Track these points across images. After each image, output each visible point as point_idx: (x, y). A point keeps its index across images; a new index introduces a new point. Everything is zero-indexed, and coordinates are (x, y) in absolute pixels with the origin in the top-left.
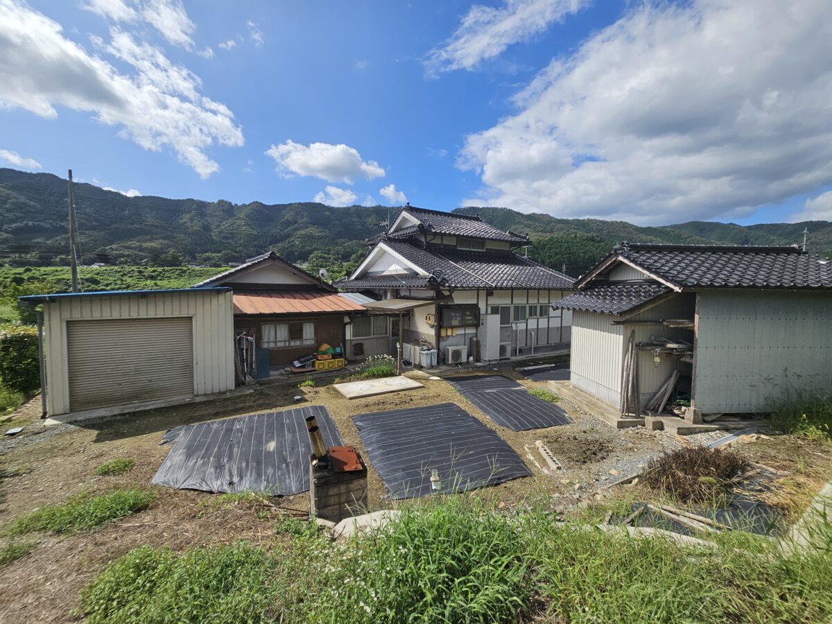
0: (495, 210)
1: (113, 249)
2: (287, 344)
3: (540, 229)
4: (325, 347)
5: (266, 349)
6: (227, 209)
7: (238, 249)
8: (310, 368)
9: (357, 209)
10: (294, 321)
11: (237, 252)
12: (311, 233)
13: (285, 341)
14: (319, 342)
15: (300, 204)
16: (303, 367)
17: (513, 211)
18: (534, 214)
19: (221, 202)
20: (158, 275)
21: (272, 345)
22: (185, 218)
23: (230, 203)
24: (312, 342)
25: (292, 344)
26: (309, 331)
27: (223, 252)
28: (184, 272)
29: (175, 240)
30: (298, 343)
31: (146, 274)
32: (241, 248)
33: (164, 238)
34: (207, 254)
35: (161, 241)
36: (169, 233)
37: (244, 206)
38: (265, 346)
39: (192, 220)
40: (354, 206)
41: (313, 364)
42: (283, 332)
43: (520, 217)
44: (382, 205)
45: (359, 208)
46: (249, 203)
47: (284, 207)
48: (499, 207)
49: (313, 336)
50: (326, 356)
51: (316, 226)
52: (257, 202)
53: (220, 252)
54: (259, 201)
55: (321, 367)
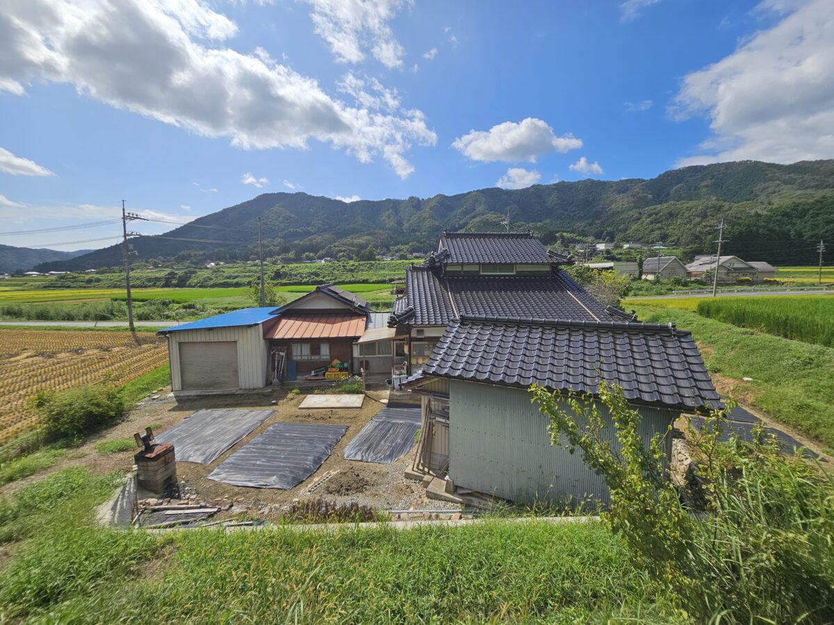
0: (729, 166)
1: (336, 246)
2: (310, 358)
3: (813, 184)
4: (336, 362)
5: (294, 361)
6: (416, 204)
7: (422, 240)
8: (322, 377)
9: (537, 189)
10: (315, 344)
11: (421, 243)
12: (487, 220)
13: (308, 355)
14: (332, 359)
15: (478, 191)
16: (316, 375)
17: (762, 163)
18: (804, 162)
19: (411, 198)
20: (355, 268)
21: (299, 358)
22: (384, 216)
23: (418, 199)
24: (328, 357)
25: (313, 358)
26: (325, 351)
27: (410, 244)
28: (372, 265)
29: (376, 236)
30: (317, 357)
31: (348, 268)
32: (425, 239)
33: (368, 235)
34: (398, 246)
35: (365, 237)
36: (372, 230)
37: (430, 199)
38: (294, 358)
39: (389, 217)
40: (534, 186)
41: (324, 374)
42: (306, 350)
43: (775, 170)
44: (565, 181)
45: (539, 187)
46: (433, 196)
47: (463, 196)
48: (737, 161)
49: (328, 353)
50: (334, 369)
51: (492, 212)
52: (440, 195)
53: (408, 244)
54: (442, 193)
55: (329, 377)
